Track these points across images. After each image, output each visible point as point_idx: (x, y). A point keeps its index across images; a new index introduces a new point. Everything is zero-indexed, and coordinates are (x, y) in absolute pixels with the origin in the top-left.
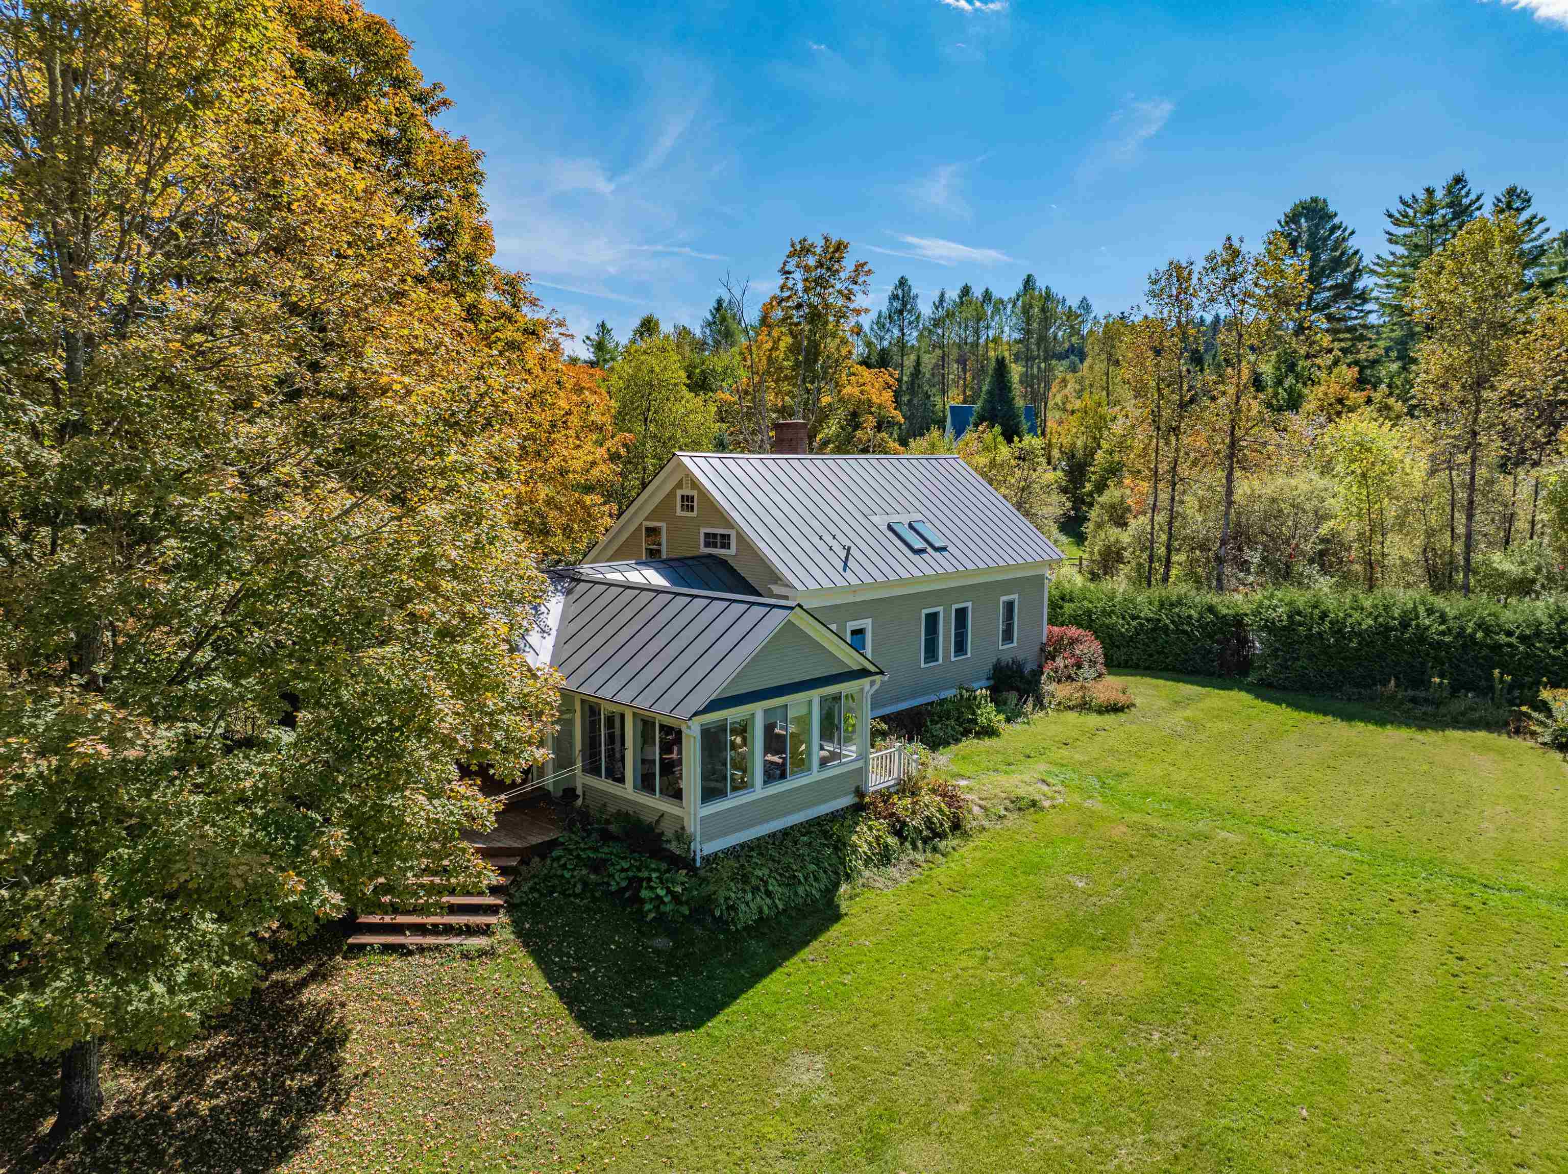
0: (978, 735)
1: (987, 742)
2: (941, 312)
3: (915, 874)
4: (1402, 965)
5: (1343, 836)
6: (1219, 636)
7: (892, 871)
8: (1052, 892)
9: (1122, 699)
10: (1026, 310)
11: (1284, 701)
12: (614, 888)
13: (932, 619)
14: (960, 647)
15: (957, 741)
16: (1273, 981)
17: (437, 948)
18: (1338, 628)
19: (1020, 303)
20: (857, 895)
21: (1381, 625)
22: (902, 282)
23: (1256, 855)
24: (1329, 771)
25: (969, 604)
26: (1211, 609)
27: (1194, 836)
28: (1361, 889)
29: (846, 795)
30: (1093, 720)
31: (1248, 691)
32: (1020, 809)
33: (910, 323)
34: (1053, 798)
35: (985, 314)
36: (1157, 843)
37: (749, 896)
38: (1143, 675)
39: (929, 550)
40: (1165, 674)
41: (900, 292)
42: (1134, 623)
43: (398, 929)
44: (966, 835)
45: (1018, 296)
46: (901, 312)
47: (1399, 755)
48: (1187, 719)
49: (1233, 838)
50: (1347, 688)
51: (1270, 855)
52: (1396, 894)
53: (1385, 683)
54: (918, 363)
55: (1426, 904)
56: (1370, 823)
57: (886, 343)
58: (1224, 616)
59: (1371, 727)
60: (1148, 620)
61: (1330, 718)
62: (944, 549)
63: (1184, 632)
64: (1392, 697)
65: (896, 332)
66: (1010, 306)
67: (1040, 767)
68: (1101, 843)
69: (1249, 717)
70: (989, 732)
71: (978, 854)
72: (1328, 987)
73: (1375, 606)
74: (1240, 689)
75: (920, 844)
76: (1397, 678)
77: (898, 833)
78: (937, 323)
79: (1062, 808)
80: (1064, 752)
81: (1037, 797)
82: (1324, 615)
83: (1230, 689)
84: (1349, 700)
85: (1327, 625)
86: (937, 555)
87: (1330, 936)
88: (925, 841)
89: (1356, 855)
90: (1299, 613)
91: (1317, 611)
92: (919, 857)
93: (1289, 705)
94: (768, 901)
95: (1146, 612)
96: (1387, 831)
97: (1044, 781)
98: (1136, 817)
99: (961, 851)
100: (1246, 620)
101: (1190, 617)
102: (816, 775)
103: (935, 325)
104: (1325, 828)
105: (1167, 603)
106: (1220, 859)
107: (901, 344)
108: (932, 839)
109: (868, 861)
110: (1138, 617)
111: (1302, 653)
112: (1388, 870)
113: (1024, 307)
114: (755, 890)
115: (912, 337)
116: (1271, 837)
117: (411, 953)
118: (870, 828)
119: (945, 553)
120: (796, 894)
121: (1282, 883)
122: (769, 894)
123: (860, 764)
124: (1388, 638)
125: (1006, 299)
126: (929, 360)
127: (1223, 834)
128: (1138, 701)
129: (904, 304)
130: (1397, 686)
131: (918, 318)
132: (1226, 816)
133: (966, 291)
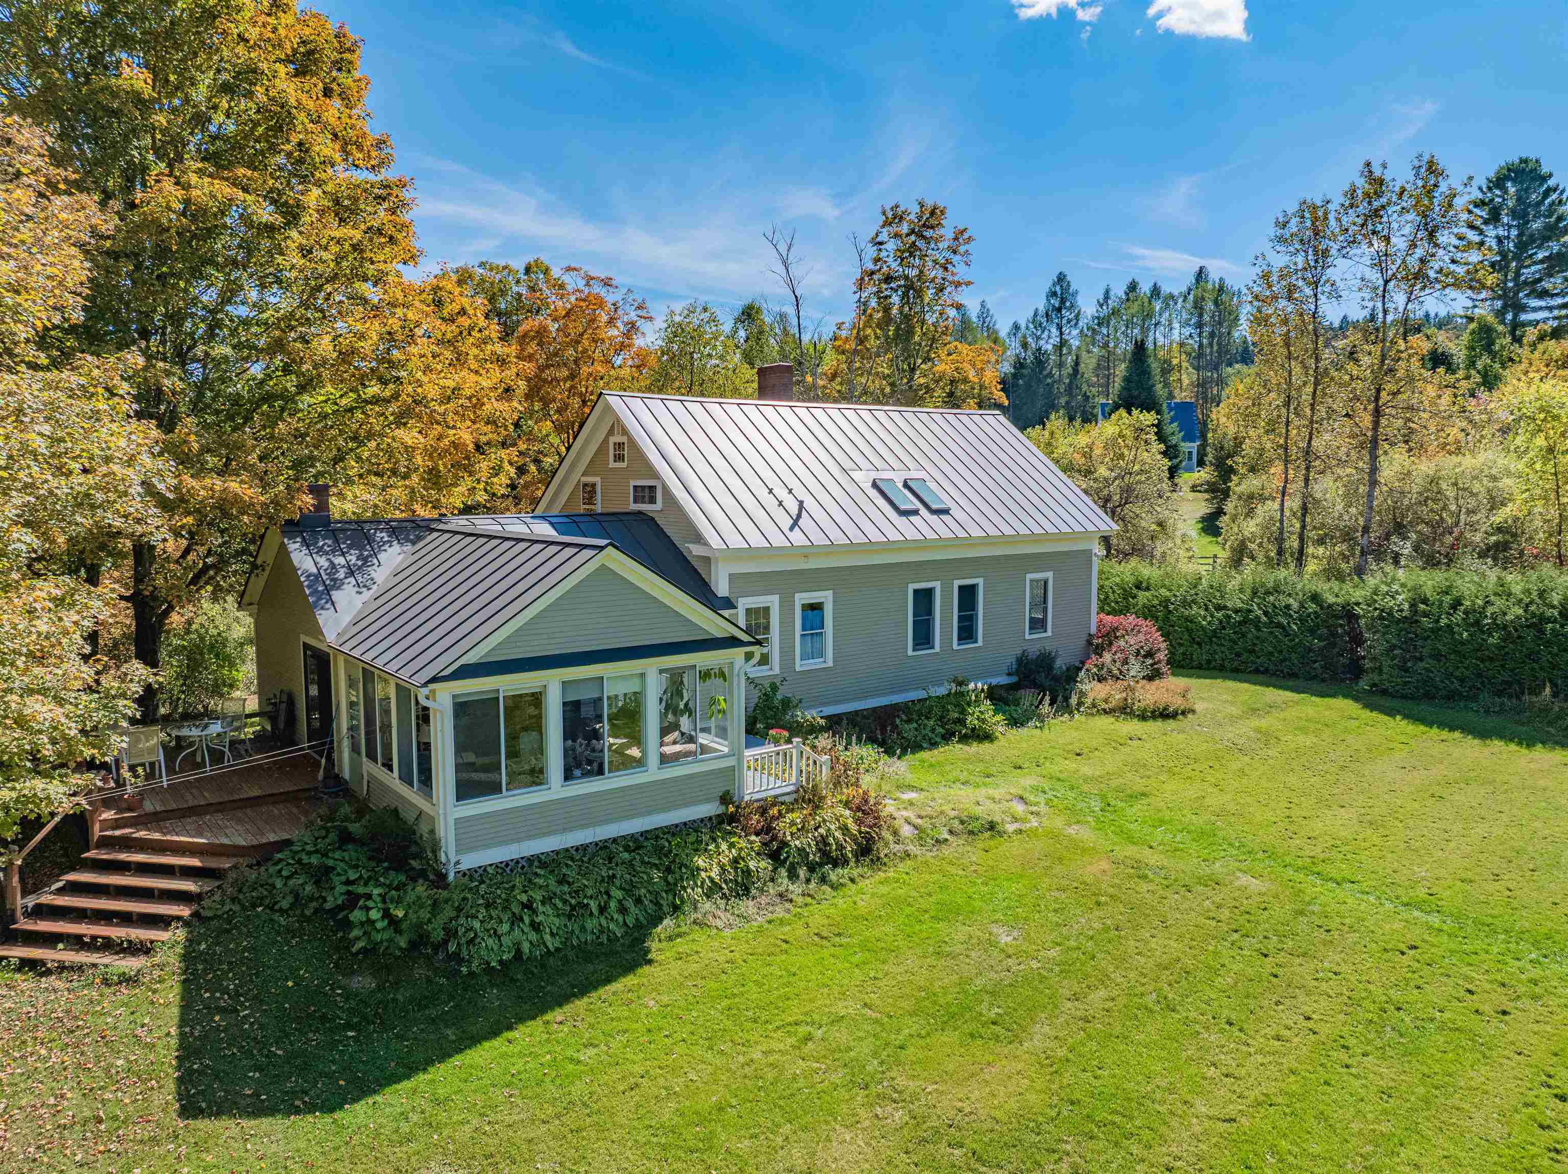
0: (964, 739)
1: (975, 748)
2: (1105, 311)
3: (780, 912)
4: (1455, 1101)
5: (1422, 893)
6: (1323, 631)
7: (747, 906)
8: (959, 948)
9: (1177, 703)
10: (1198, 306)
11: (1399, 713)
12: (328, 906)
13: (924, 598)
14: (967, 632)
15: (933, 745)
16: (1231, 1110)
17: (80, 968)
18: (1474, 620)
19: (1191, 297)
20: (679, 935)
21: (1534, 615)
22: (1061, 278)
23: (1281, 911)
24: (1431, 801)
25: (980, 581)
26: (1315, 597)
27: (1200, 881)
28: (1427, 970)
29: (708, 800)
30: (1133, 726)
31: (1356, 699)
32: (971, 833)
33: (1069, 321)
34: (1023, 820)
35: (1152, 310)
36: (1144, 887)
37: (506, 927)
38: (1225, 678)
39: (923, 511)
40: (1253, 677)
41: (1058, 289)
42: (1219, 615)
43: (50, 940)
44: (877, 863)
45: (1190, 290)
46: (1059, 310)
47: (1542, 783)
48: (1258, 730)
49: (1255, 885)
50: (1485, 697)
51: (1301, 913)
52: (1481, 981)
53: (1536, 690)
55: (1525, 1003)
56: (1469, 875)
57: (1042, 343)
58: (1330, 606)
59: (1513, 747)
60: (1236, 611)
61: (1457, 734)
62: (946, 511)
63: (1279, 625)
64: (1546, 710)
65: (1054, 331)
66: (1180, 300)
67: (1027, 781)
68: (1065, 882)
69: (1346, 730)
70: (983, 736)
71: (884, 889)
72: (1318, 1128)
73: (1528, 592)
74: (1345, 696)
75: (802, 872)
76: (1554, 685)
77: (774, 856)
78: (1102, 322)
79: (1032, 834)
80: (1071, 765)
81: (997, 818)
82: (1456, 604)
83: (1333, 695)
84: (1487, 712)
85: (1459, 616)
86: (933, 519)
87: (1352, 1042)
88: (812, 869)
89: (1435, 920)
90: (1425, 601)
91: (1447, 599)
92: (796, 889)
93: (1406, 717)
94: (533, 936)
95: (1233, 602)
96: (1491, 887)
97: (1021, 798)
98: (1131, 851)
99: (862, 884)
100: (1358, 610)
101: (1288, 607)
102: (653, 773)
103: (1099, 324)
104: (1397, 878)
105: (1262, 590)
106: (1225, 914)
107: (1059, 343)
108: (821, 865)
109: (713, 890)
110: (1225, 608)
111: (1425, 652)
112: (1478, 945)
113: (1195, 302)
114: (516, 920)
115: (1072, 336)
116: (1313, 887)
117: (48, 973)
118: (732, 846)
119: (944, 517)
120: (583, 929)
121: (1304, 955)
122: (536, 927)
123: (731, 762)
124: (1542, 632)
125: (1176, 293)
126: (1090, 360)
127: (1245, 880)
128: (1199, 707)
129: (1063, 301)
130: (1555, 695)
131: (1077, 317)
132: (1260, 855)
133: (1133, 287)
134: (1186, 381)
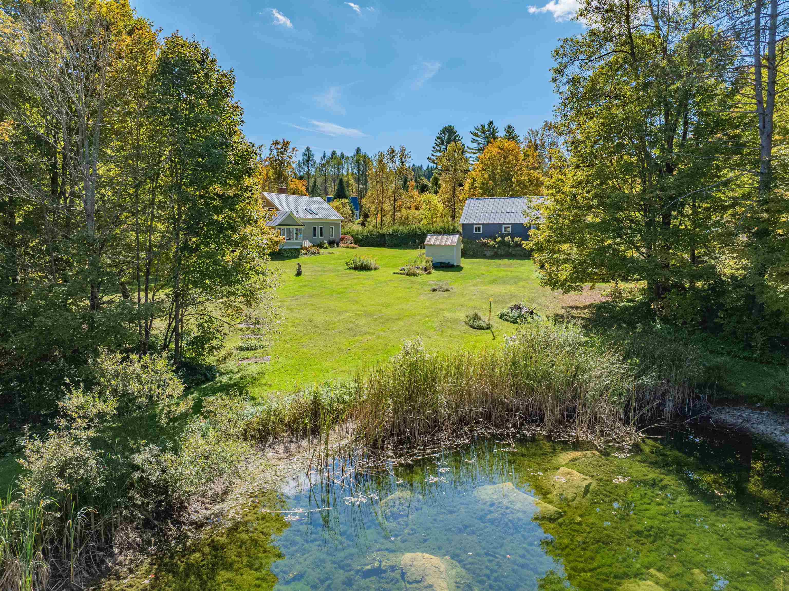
2: (324, 162)
3: (312, 257)
7: (308, 256)
9: (356, 248)
10: (358, 162)
14: (321, 235)
19: (355, 158)
20: (302, 257)
22: (308, 149)
25: (323, 227)
29: (299, 246)
30: (349, 250)
33: (312, 165)
35: (341, 163)
39: (313, 214)
41: (307, 153)
42: (362, 236)
45: (354, 156)
46: (308, 161)
54: (315, 181)
57: (302, 173)
65: (306, 169)
66: (351, 159)
77: (308, 252)
78: (323, 165)
103: (322, 167)
107: (308, 174)
108: (314, 254)
109: (304, 254)
113: (357, 160)
115: (313, 171)
119: (317, 215)
125: (350, 157)
126: (320, 181)
129: (309, 158)
131: (315, 163)
133: (334, 153)
134: (354, 190)
